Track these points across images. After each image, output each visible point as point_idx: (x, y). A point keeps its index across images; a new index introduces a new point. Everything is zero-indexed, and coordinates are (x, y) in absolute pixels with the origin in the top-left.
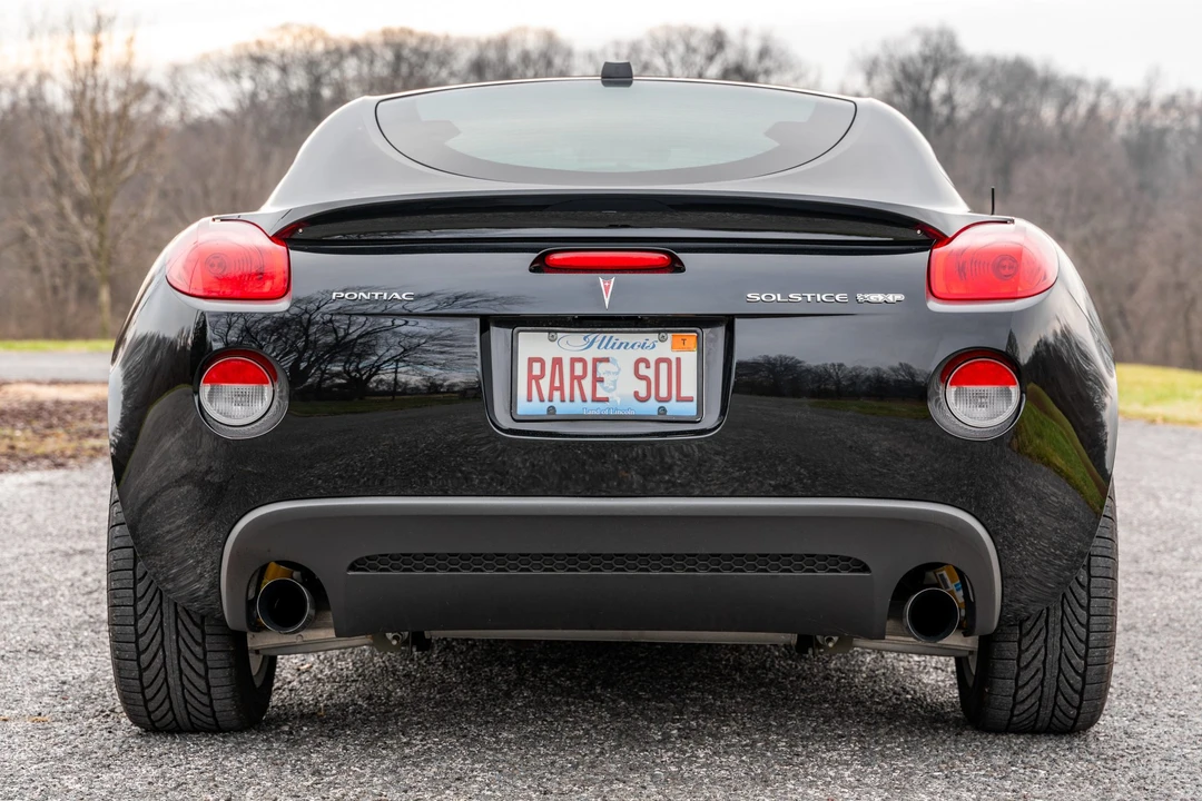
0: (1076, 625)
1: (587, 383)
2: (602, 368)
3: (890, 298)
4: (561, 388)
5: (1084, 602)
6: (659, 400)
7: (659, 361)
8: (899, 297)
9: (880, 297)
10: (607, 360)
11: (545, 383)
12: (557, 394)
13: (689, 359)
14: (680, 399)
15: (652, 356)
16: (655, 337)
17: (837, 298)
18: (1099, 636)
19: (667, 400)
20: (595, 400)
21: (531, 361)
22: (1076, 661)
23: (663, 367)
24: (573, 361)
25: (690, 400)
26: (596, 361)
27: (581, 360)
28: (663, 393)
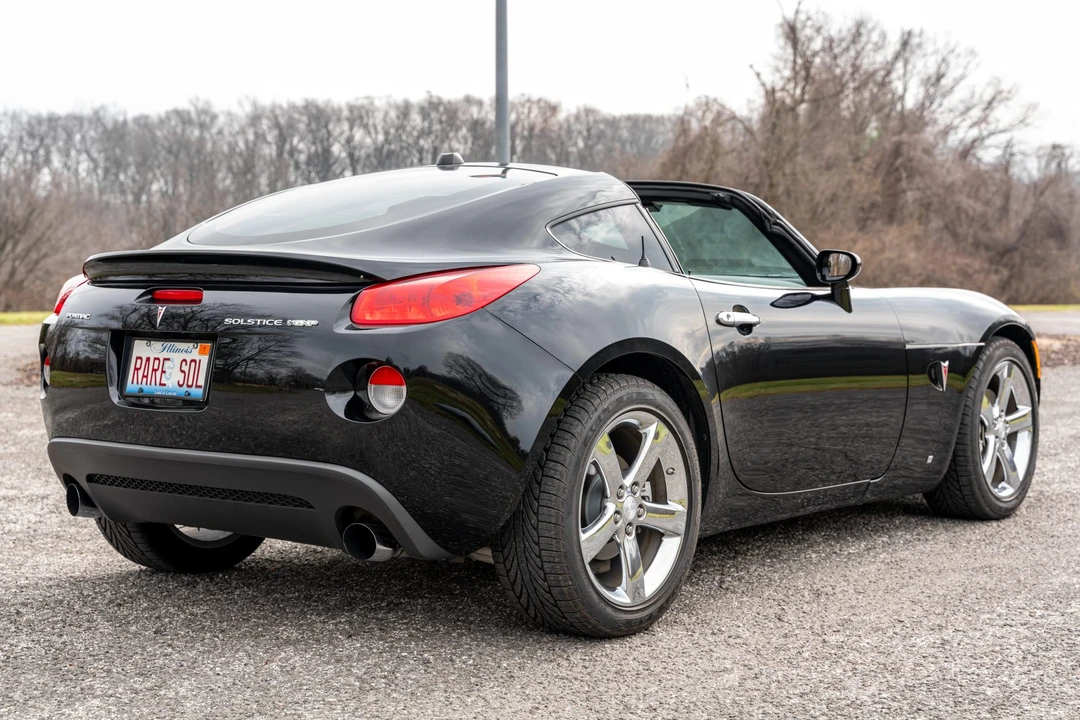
0: (533, 555)
1: (159, 373)
2: (167, 363)
3: (309, 323)
4: (147, 377)
5: (536, 539)
6: (188, 386)
7: (192, 361)
8: (315, 322)
9: (301, 323)
10: (169, 359)
11: (141, 373)
12: (145, 379)
13: (205, 359)
14: (197, 386)
15: (189, 358)
16: (191, 345)
17: (275, 322)
18: (550, 565)
19: (191, 386)
20: (161, 384)
21: (138, 358)
22: (541, 582)
23: (193, 364)
24: (155, 359)
25: (200, 387)
26: (165, 359)
27: (158, 359)
28: (190, 383)
